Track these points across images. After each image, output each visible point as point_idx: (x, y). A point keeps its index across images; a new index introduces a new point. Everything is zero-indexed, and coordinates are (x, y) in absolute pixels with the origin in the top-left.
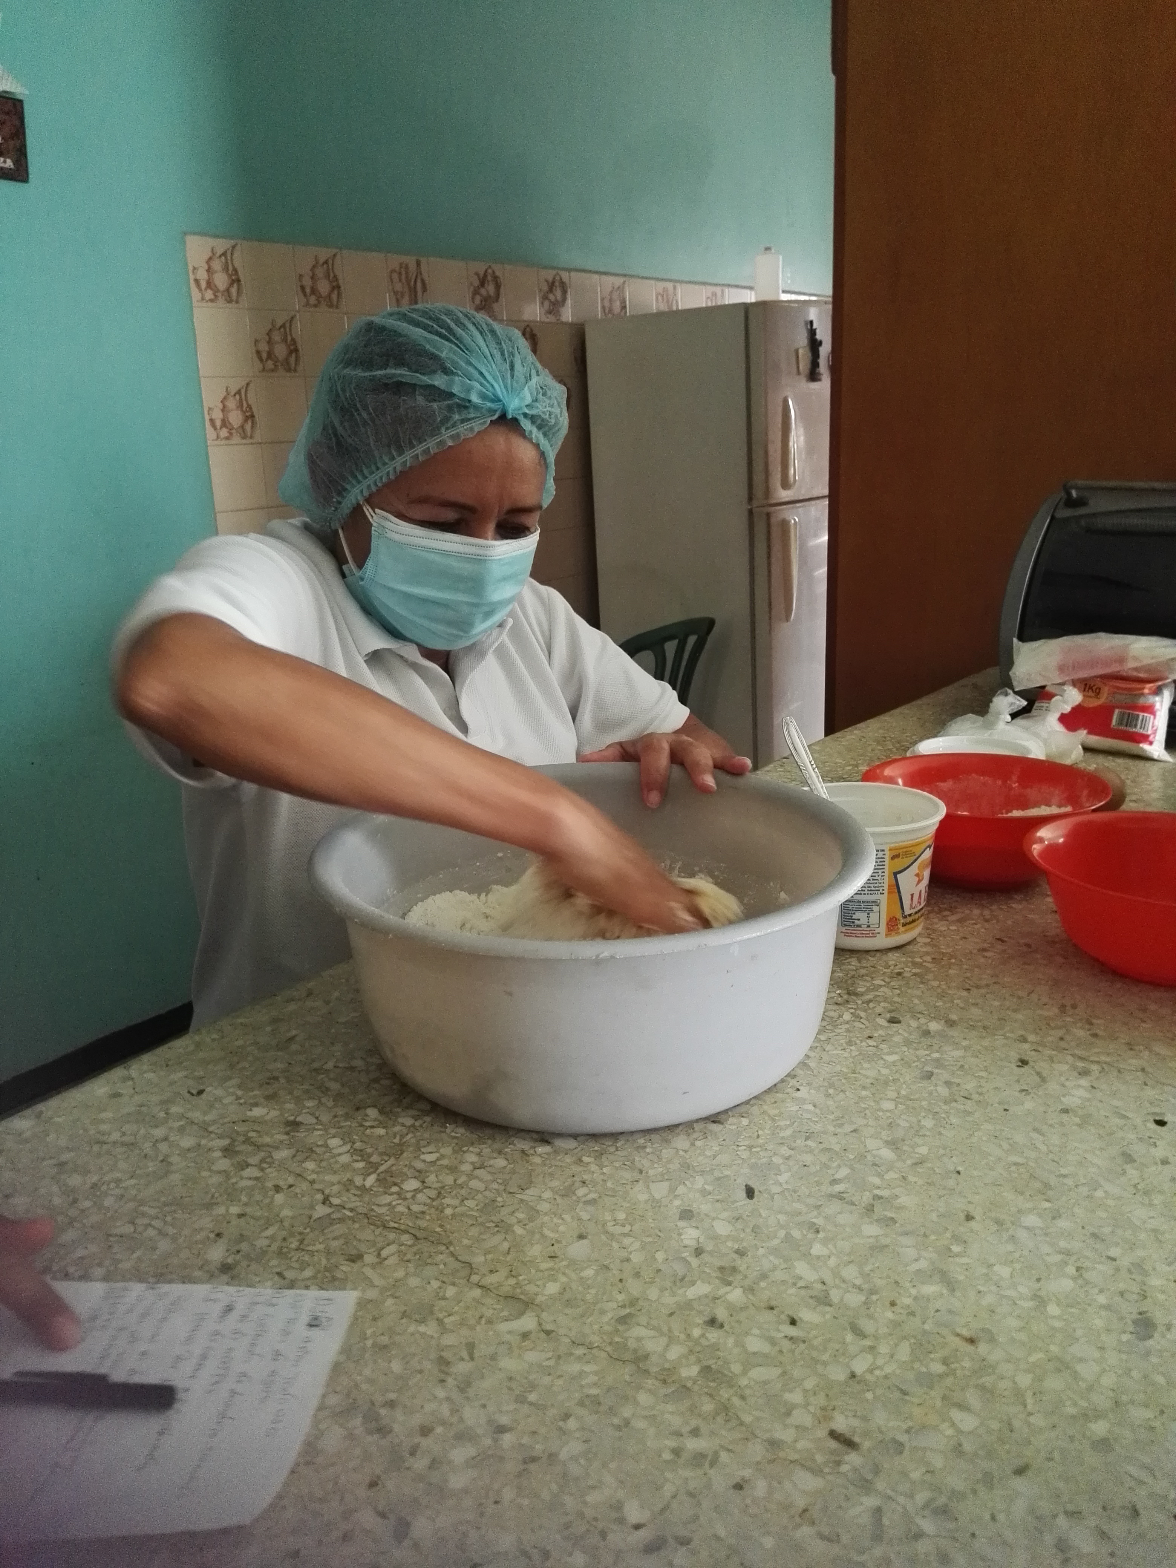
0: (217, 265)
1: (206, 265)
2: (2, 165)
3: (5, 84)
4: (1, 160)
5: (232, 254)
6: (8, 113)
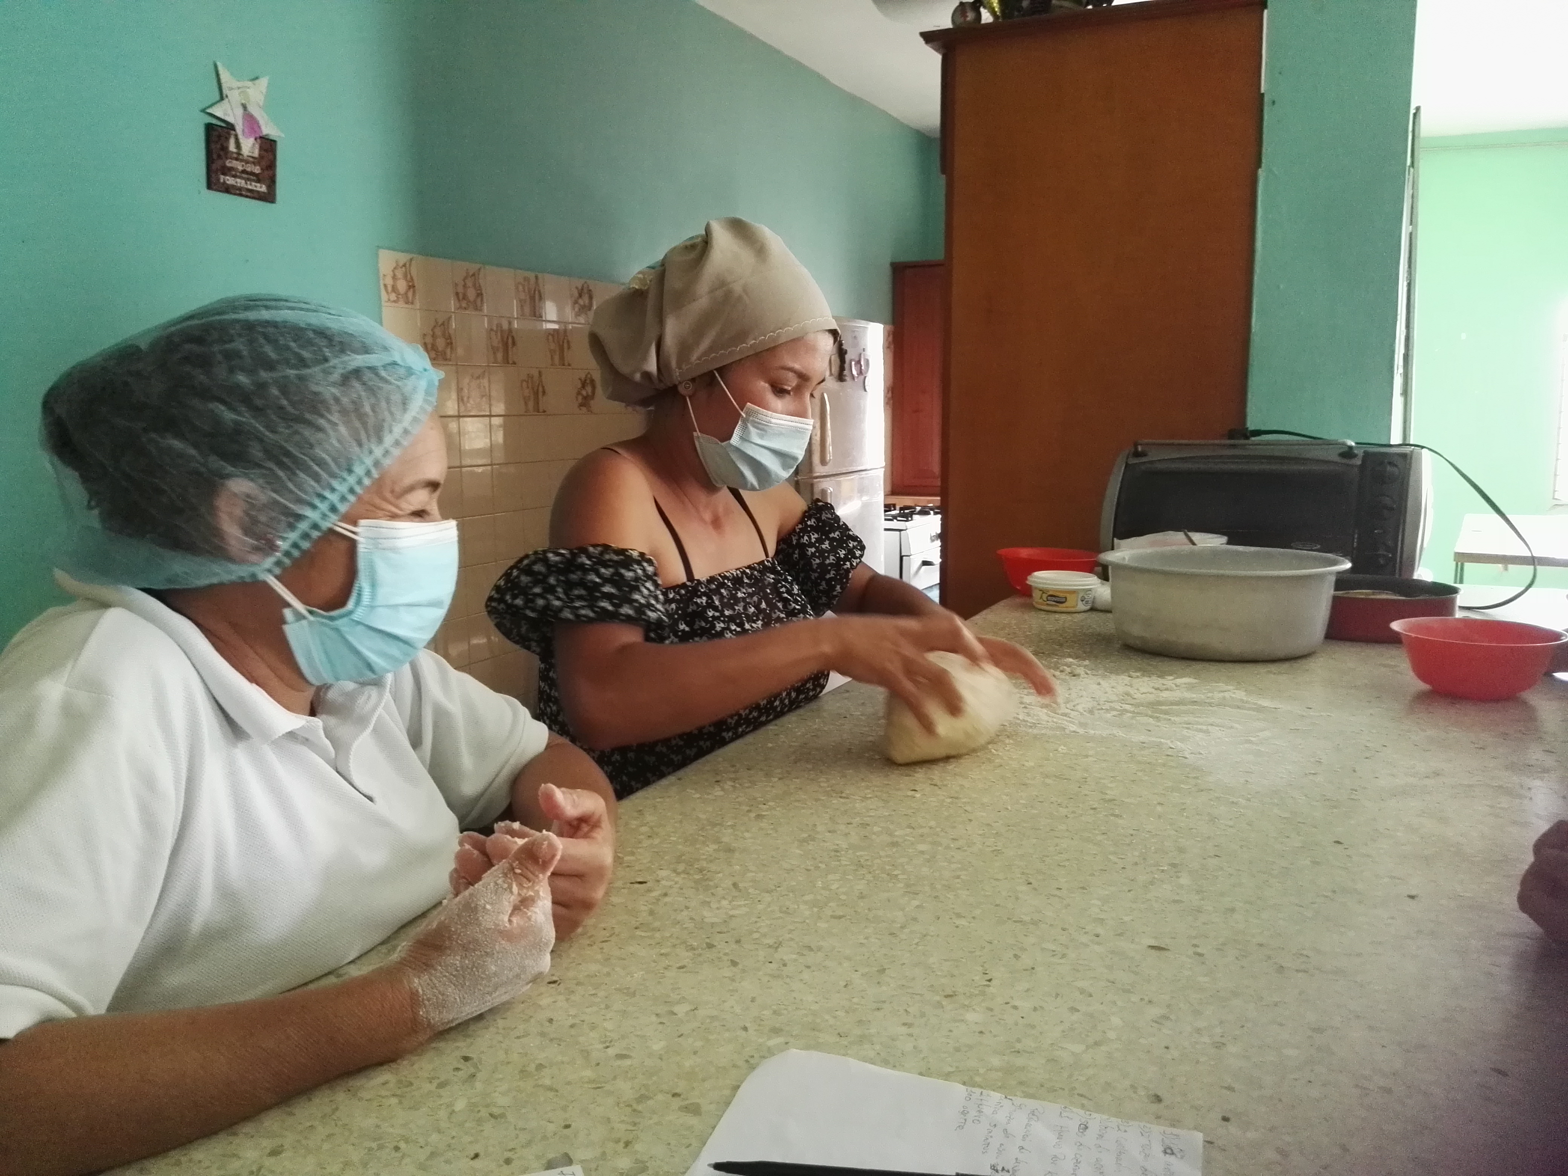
0: (399, 274)
1: (392, 273)
2: (258, 189)
3: (268, 129)
4: (258, 185)
5: (410, 265)
6: (266, 151)
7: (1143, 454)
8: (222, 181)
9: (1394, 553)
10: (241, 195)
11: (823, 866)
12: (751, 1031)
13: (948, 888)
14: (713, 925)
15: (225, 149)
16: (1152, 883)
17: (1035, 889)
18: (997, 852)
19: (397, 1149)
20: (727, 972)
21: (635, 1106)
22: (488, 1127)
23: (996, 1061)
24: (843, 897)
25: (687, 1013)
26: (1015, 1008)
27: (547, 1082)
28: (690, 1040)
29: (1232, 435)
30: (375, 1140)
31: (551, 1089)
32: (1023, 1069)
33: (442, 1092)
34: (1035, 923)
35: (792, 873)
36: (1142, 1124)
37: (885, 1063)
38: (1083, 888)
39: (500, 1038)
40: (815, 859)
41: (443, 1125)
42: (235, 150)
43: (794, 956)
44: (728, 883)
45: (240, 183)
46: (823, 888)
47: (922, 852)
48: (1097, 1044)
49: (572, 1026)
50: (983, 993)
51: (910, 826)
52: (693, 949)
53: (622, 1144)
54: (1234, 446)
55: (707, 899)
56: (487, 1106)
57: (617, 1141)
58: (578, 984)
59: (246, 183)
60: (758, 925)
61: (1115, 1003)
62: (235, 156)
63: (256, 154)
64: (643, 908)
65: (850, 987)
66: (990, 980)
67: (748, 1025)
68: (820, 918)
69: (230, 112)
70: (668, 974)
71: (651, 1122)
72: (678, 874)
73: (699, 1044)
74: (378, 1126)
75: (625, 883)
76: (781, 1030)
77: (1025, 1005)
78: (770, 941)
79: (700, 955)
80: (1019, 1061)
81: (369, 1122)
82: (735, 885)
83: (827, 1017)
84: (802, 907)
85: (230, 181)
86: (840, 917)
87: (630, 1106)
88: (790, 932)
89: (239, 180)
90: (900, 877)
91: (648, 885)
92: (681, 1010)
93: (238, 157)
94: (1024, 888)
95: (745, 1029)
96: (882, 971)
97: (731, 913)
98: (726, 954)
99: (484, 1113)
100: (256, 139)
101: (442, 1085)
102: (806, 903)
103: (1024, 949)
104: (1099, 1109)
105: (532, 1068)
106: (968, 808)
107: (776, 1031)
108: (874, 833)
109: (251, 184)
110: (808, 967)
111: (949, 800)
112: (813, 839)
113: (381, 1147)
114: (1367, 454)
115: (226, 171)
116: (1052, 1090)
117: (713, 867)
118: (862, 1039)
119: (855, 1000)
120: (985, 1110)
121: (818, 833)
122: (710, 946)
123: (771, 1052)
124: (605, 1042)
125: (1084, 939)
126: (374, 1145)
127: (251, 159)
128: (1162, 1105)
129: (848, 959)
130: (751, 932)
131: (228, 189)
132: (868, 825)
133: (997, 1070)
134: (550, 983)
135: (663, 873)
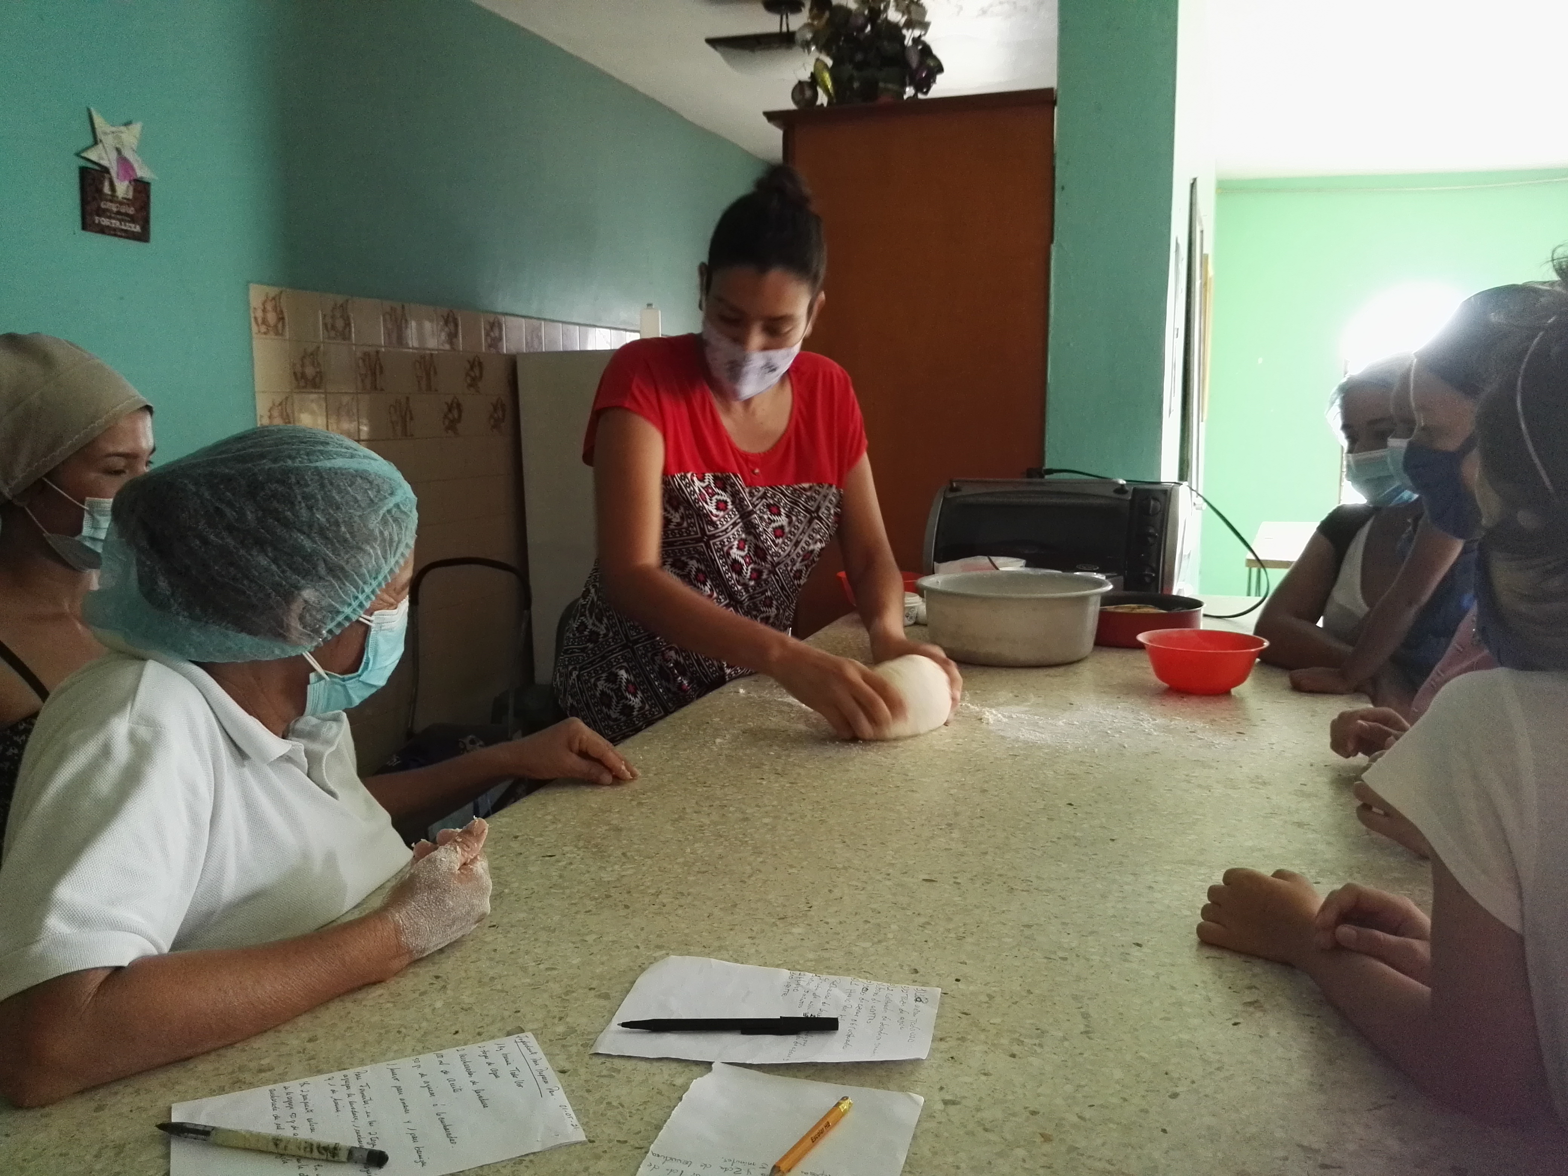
0: (269, 307)
1: (262, 307)
2: (133, 229)
3: (142, 172)
4: (133, 225)
5: (280, 299)
6: (140, 192)
7: (956, 490)
8: (97, 222)
9: (1157, 573)
10: (115, 235)
11: (691, 838)
12: (642, 948)
13: (785, 848)
14: (609, 882)
15: (100, 191)
16: (932, 838)
17: (848, 846)
18: (822, 821)
19: (399, 1032)
20: (623, 912)
21: (564, 997)
22: (461, 1016)
23: (811, 956)
24: (707, 858)
25: (594, 941)
26: (827, 923)
27: (499, 987)
28: (598, 957)
29: (1030, 473)
30: (382, 1028)
31: (502, 991)
32: (828, 959)
33: (424, 997)
34: (845, 868)
35: (668, 844)
36: (903, 986)
37: (736, 961)
38: (883, 843)
39: (460, 963)
40: (684, 833)
41: (429, 1017)
42: (109, 193)
43: (670, 900)
44: (619, 853)
45: (115, 223)
46: (692, 853)
47: (767, 824)
48: (880, 942)
49: (512, 953)
50: (806, 915)
51: (757, 806)
52: (596, 899)
53: (557, 1019)
54: (1029, 484)
55: (603, 865)
56: (459, 1004)
57: (554, 1017)
58: (512, 926)
59: (121, 224)
60: (643, 881)
61: (895, 916)
62: (109, 198)
63: (130, 196)
64: (554, 874)
65: (711, 917)
66: (811, 907)
67: (639, 945)
68: (689, 873)
69: (104, 155)
70: (578, 916)
71: (576, 1005)
72: (579, 849)
73: (605, 958)
74: (382, 1020)
75: (539, 857)
76: (664, 946)
77: (833, 921)
78: (653, 891)
79: (601, 903)
80: (826, 955)
81: (376, 1018)
82: (624, 854)
83: (695, 936)
84: (676, 866)
85: (105, 222)
86: (704, 872)
87: (559, 997)
88: (667, 884)
89: (113, 221)
90: (750, 842)
91: (557, 857)
92: (590, 938)
93: (113, 198)
94: (841, 845)
95: (638, 947)
96: (735, 905)
97: (624, 873)
98: (620, 901)
99: (457, 1008)
100: (130, 182)
101: (422, 994)
102: (677, 863)
103: (835, 886)
104: (876, 978)
105: (486, 980)
106: (803, 791)
107: (659, 947)
108: (730, 812)
109: (125, 225)
110: (682, 906)
111: (788, 785)
112: (683, 819)
113: (387, 1032)
114: (1135, 490)
115: (102, 212)
116: (848, 970)
117: (606, 843)
118: (720, 948)
119: (715, 925)
120: (801, 983)
121: (687, 813)
122: (608, 896)
123: (656, 959)
124: (537, 961)
125: (879, 877)
126: (383, 1031)
127: (125, 201)
128: (918, 975)
129: (711, 899)
130: (638, 886)
131: (103, 230)
132: (726, 806)
133: (811, 961)
134: (490, 927)
135: (566, 849)
